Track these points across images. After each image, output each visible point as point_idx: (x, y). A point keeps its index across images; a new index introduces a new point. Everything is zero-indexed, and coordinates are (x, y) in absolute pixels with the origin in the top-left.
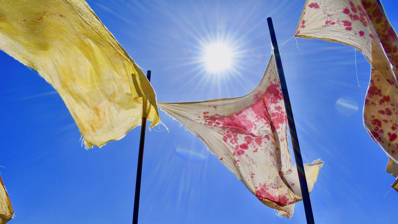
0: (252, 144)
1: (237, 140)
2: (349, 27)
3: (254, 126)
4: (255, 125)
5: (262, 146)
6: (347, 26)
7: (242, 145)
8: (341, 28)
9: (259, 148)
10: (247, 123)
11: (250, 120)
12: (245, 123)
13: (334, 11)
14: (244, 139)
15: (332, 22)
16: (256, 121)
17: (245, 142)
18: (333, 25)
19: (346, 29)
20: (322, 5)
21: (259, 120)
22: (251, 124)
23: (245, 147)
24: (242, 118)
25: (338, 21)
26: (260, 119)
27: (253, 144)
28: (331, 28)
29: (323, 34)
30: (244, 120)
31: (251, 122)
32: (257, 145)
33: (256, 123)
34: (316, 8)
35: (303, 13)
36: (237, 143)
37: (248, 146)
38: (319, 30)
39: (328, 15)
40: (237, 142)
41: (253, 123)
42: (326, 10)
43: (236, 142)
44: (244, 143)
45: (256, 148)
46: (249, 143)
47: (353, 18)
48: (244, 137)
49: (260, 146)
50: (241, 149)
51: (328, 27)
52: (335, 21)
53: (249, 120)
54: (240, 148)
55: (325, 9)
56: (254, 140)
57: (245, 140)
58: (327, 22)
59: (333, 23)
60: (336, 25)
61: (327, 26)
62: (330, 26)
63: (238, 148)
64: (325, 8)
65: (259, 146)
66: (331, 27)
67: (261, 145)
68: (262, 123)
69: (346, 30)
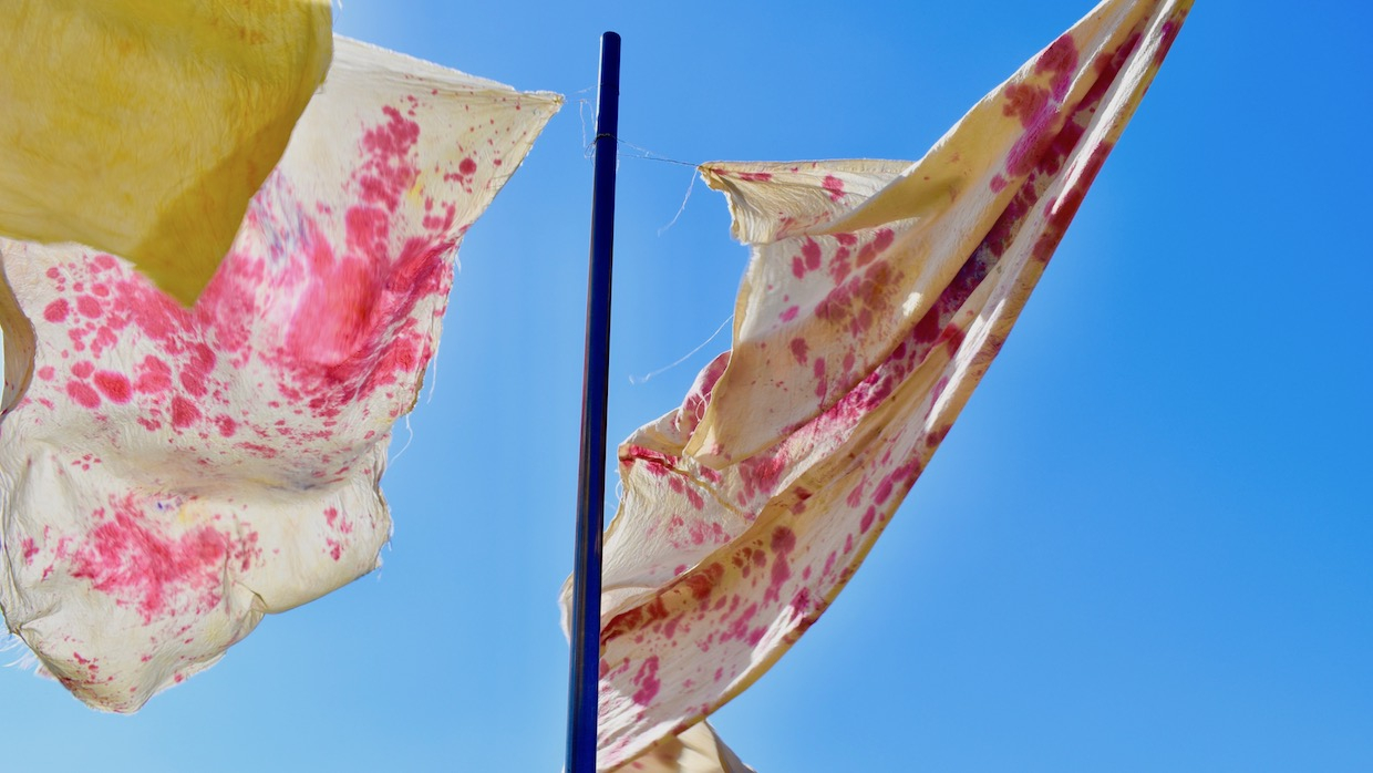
0: (154, 397)
1: (106, 344)
3: (238, 355)
4: (246, 358)
5: (180, 433)
7: (112, 375)
9: (166, 430)
10: (234, 328)
11: (249, 331)
12: (226, 317)
14: (140, 360)
16: (262, 356)
17: (132, 378)
21: (275, 365)
22: (238, 343)
23: (117, 388)
24: (237, 297)
26: (281, 364)
27: (156, 402)
30: (233, 310)
31: (246, 338)
32: (168, 417)
33: (254, 357)
35: (794, 167)
36: (97, 357)
37: (129, 394)
40: (100, 350)
41: (250, 348)
43: (96, 347)
44: (123, 374)
45: (158, 418)
46: (142, 387)
47: (837, 265)
48: (146, 353)
49: (175, 430)
50: (94, 387)
53: (247, 327)
54: (90, 381)
56: (171, 391)
57: (142, 367)
63: (85, 377)
65: (173, 425)
67: (178, 429)
68: (274, 376)
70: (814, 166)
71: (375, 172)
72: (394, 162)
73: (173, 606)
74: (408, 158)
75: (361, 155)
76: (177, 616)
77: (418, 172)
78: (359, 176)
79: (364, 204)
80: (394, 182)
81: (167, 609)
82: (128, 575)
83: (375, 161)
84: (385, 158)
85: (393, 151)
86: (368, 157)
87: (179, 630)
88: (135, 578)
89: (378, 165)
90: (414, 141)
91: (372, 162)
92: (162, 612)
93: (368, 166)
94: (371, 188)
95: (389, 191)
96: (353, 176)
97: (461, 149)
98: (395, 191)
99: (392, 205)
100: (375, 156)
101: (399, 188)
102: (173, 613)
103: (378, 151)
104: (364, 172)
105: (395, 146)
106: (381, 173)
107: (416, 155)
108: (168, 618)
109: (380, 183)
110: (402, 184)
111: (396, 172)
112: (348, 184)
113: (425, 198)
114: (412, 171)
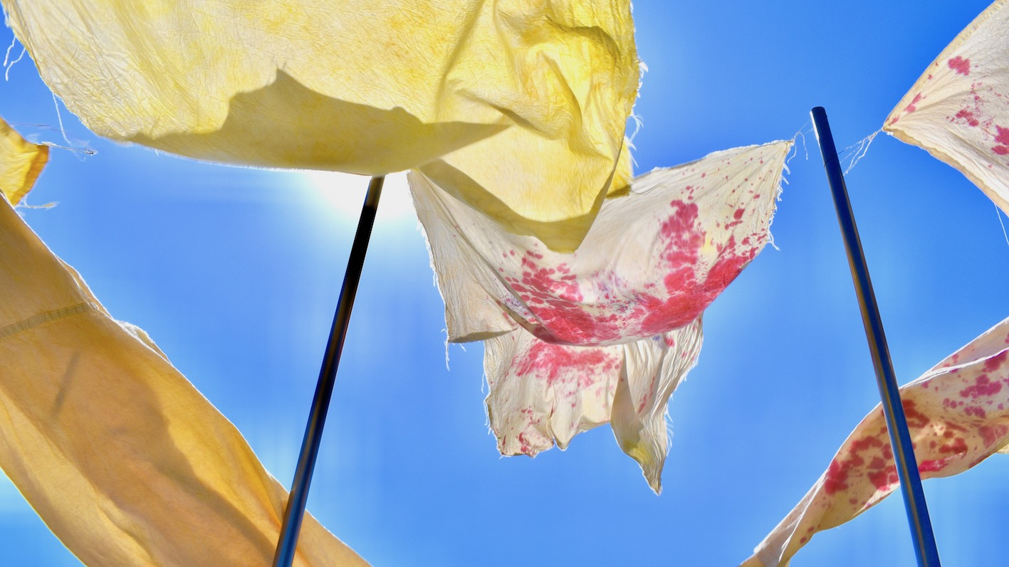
2: (1005, 146)
6: (1001, 144)
8: (984, 142)
13: (996, 94)
15: (974, 118)
18: (971, 128)
19: (993, 149)
20: (978, 70)
25: (988, 122)
28: (962, 131)
29: (936, 138)
34: (960, 72)
35: (927, 76)
38: (933, 126)
39: (977, 98)
42: (979, 84)
51: (955, 125)
52: (980, 120)
55: (979, 81)
58: (962, 114)
59: (974, 123)
60: (977, 129)
61: (955, 121)
62: (962, 125)
64: (981, 78)
66: (962, 129)
69: (993, 151)
70: (937, 64)
71: (675, 248)
72: (686, 236)
73: (564, 377)
74: (695, 229)
75: (663, 242)
76: (566, 383)
77: (704, 234)
78: (665, 256)
79: (674, 270)
80: (690, 248)
81: (560, 378)
82: (542, 363)
83: (673, 241)
84: (679, 236)
85: (683, 230)
86: (668, 241)
87: (568, 393)
88: (545, 364)
89: (676, 243)
90: (696, 216)
91: (671, 243)
92: (557, 379)
93: (669, 247)
94: (675, 259)
95: (689, 255)
96: (662, 257)
97: (731, 206)
98: (693, 252)
99: (694, 261)
100: (672, 238)
101: (695, 249)
102: (564, 381)
103: (673, 234)
104: (668, 251)
105: (684, 225)
106: (680, 247)
107: (700, 224)
108: (561, 383)
109: (681, 253)
110: (696, 246)
111: (689, 242)
112: (660, 263)
113: (715, 246)
114: (700, 235)
